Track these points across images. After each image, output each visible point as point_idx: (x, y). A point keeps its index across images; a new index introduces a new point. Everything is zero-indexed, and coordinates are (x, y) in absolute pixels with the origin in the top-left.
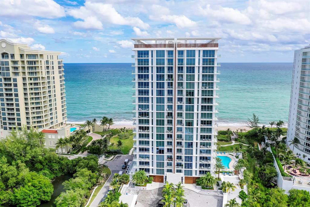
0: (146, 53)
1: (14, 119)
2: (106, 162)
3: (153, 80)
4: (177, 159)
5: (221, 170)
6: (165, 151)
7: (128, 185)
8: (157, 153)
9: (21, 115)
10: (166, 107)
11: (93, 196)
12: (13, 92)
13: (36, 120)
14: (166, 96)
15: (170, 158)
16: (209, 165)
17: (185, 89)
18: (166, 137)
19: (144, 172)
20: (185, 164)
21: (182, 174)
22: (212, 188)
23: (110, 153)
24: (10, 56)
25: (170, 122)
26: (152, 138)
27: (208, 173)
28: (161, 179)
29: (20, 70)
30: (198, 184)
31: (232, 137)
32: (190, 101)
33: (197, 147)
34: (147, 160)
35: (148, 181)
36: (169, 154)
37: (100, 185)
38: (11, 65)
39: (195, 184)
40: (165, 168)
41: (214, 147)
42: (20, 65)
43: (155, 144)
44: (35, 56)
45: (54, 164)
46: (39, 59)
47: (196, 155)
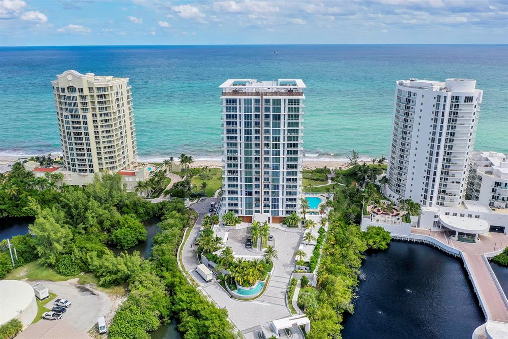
0: (234, 101)
1: (84, 160)
2: (191, 206)
3: (241, 127)
4: (265, 200)
5: (306, 211)
6: (253, 193)
7: (218, 226)
8: (246, 195)
9: (92, 155)
10: (253, 152)
11: (186, 236)
12: (83, 131)
13: (108, 161)
14: (254, 142)
15: (258, 199)
16: (295, 206)
17: (272, 135)
18: (253, 180)
19: (233, 213)
20: (273, 205)
21: (269, 215)
22: (297, 227)
23: (193, 196)
24: (77, 90)
25: (257, 166)
26: (241, 182)
27: (294, 213)
28: (249, 220)
29: (90, 106)
30: (285, 224)
31: (329, 176)
32: (276, 146)
33: (283, 189)
34: (235, 202)
35: (237, 222)
36: (257, 196)
37: (191, 227)
38: (79, 100)
39: (281, 224)
40: (253, 209)
41: (299, 189)
42: (89, 100)
43: (243, 187)
44: (104, 89)
45: (139, 208)
46: (109, 92)
47: (282, 196)
